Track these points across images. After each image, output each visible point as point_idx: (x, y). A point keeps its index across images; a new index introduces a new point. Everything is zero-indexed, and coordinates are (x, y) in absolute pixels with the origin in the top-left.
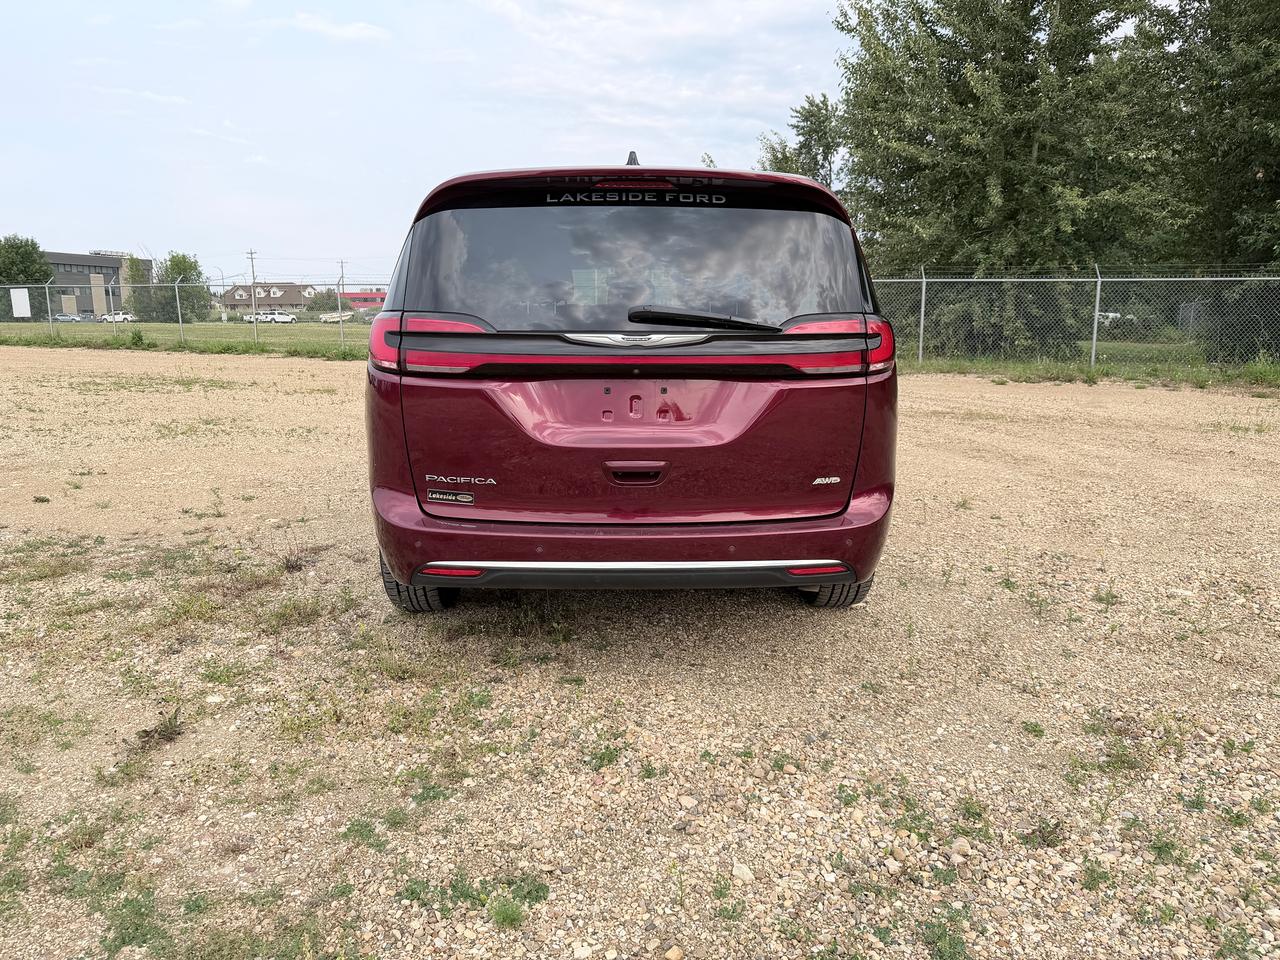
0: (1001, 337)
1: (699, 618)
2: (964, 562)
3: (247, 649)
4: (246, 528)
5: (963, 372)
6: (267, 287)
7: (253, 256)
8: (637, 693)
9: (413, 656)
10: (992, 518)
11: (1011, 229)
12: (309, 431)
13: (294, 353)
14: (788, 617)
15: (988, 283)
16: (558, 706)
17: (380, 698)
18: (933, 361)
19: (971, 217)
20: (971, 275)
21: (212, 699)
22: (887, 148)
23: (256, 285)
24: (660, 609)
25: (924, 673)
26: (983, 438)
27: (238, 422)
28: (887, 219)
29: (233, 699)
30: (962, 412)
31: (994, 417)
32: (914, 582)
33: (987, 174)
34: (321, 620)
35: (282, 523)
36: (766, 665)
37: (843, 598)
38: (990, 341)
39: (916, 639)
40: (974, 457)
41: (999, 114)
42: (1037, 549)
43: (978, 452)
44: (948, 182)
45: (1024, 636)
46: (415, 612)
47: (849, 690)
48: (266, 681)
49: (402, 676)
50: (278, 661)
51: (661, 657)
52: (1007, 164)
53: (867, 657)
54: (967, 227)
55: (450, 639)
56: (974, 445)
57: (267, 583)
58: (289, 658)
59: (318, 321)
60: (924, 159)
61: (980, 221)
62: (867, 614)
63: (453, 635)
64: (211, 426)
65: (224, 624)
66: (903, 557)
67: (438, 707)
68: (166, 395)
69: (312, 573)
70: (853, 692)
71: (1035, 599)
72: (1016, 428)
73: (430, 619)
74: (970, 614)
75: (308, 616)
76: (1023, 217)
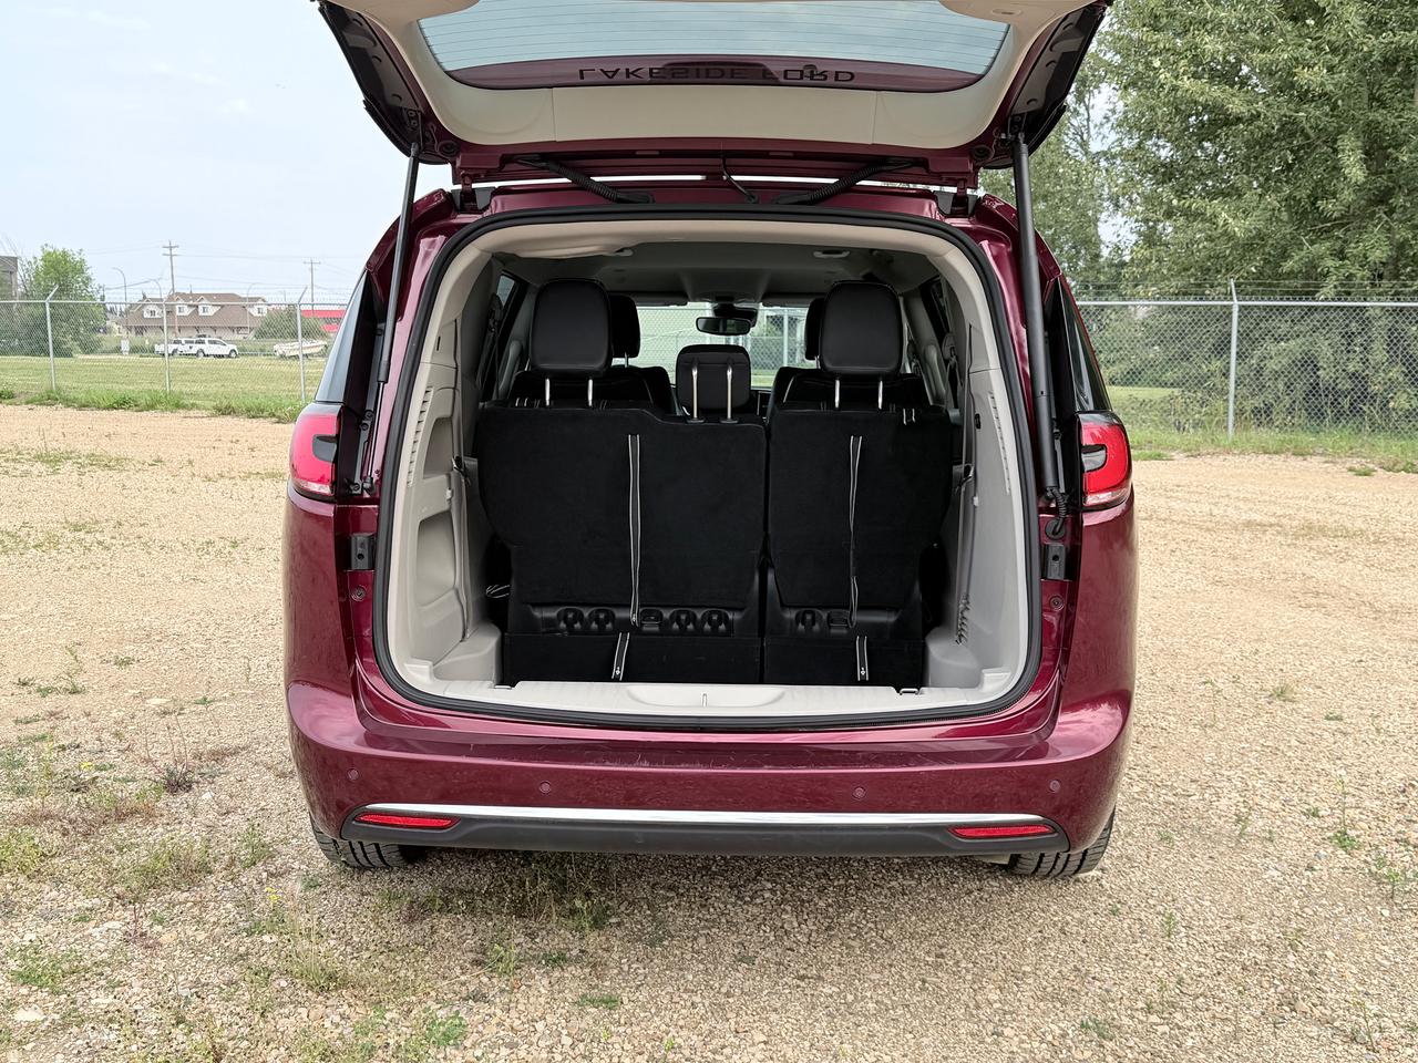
0: (1364, 396)
1: (822, 891)
2: (1274, 798)
3: (90, 928)
4: (114, 714)
5: (1301, 453)
6: (192, 299)
7: (174, 251)
8: (705, 1027)
9: (349, 949)
10: (1327, 718)
11: (1380, 218)
12: (235, 544)
13: (226, 411)
14: (969, 893)
15: (1342, 308)
16: (573, 1047)
17: (288, 1023)
18: (1252, 433)
19: (1314, 199)
20: (1310, 294)
21: (24, 1016)
22: (1175, 89)
23: (176, 296)
24: (759, 873)
25: (1187, 1002)
26: (1326, 572)
27: (126, 526)
28: (1175, 202)
29: (57, 1017)
30: (1295, 523)
31: (1348, 535)
32: (1187, 833)
33: (1340, 131)
34: (211, 879)
35: (171, 707)
36: (924, 982)
37: (1060, 864)
38: (1346, 403)
39: (1180, 941)
40: (1308, 606)
41: (1357, 37)
42: (1397, 777)
43: (1314, 596)
44: (1276, 145)
45: (1362, 936)
46: (362, 869)
47: (1058, 1032)
48: (113, 986)
49: (329, 983)
50: (135, 950)
51: (751, 961)
52: (1371, 116)
53: (1095, 970)
54: (1307, 216)
55: (411, 920)
56: (1311, 584)
57: (134, 812)
58: (152, 946)
59: (270, 354)
60: (1236, 106)
61: (1329, 207)
62: (1103, 892)
63: (417, 912)
64: (82, 534)
65: (58, 882)
66: (1173, 788)
67: (378, 1042)
68: (19, 480)
69: (207, 796)
70: (1064, 1036)
71: (1385, 871)
72: (1383, 555)
73: (384, 881)
74: (1276, 894)
75: (190, 872)
76: (1399, 200)
